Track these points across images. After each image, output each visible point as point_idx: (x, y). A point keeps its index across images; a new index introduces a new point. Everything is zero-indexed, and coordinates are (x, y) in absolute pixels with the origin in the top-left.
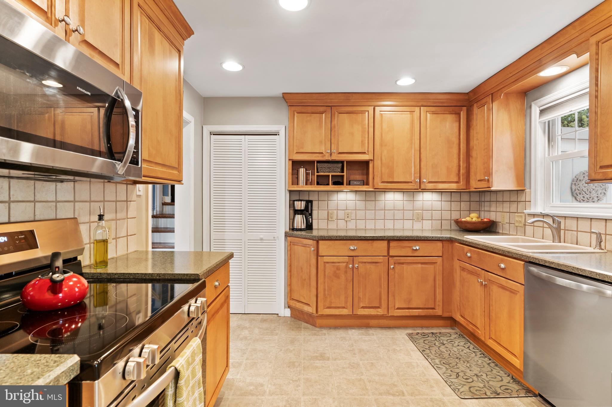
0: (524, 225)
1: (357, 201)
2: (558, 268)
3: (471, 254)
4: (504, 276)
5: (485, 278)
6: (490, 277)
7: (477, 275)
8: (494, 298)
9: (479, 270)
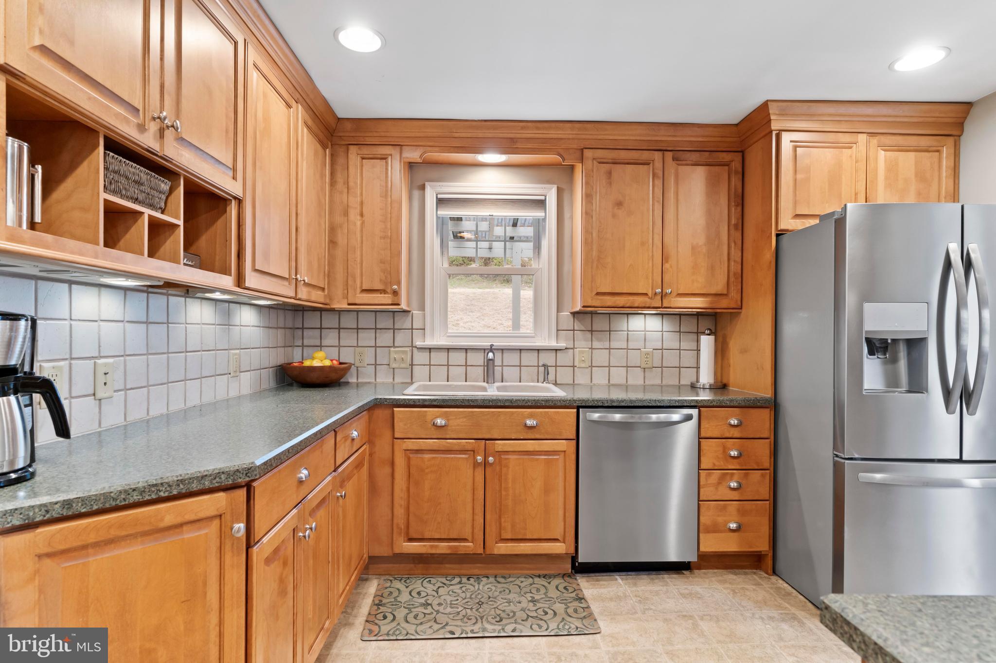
0: (410, 365)
1: (127, 324)
2: (630, 405)
3: (448, 420)
4: (533, 437)
5: (487, 452)
6: (500, 447)
7: (466, 452)
8: (510, 477)
9: (470, 443)
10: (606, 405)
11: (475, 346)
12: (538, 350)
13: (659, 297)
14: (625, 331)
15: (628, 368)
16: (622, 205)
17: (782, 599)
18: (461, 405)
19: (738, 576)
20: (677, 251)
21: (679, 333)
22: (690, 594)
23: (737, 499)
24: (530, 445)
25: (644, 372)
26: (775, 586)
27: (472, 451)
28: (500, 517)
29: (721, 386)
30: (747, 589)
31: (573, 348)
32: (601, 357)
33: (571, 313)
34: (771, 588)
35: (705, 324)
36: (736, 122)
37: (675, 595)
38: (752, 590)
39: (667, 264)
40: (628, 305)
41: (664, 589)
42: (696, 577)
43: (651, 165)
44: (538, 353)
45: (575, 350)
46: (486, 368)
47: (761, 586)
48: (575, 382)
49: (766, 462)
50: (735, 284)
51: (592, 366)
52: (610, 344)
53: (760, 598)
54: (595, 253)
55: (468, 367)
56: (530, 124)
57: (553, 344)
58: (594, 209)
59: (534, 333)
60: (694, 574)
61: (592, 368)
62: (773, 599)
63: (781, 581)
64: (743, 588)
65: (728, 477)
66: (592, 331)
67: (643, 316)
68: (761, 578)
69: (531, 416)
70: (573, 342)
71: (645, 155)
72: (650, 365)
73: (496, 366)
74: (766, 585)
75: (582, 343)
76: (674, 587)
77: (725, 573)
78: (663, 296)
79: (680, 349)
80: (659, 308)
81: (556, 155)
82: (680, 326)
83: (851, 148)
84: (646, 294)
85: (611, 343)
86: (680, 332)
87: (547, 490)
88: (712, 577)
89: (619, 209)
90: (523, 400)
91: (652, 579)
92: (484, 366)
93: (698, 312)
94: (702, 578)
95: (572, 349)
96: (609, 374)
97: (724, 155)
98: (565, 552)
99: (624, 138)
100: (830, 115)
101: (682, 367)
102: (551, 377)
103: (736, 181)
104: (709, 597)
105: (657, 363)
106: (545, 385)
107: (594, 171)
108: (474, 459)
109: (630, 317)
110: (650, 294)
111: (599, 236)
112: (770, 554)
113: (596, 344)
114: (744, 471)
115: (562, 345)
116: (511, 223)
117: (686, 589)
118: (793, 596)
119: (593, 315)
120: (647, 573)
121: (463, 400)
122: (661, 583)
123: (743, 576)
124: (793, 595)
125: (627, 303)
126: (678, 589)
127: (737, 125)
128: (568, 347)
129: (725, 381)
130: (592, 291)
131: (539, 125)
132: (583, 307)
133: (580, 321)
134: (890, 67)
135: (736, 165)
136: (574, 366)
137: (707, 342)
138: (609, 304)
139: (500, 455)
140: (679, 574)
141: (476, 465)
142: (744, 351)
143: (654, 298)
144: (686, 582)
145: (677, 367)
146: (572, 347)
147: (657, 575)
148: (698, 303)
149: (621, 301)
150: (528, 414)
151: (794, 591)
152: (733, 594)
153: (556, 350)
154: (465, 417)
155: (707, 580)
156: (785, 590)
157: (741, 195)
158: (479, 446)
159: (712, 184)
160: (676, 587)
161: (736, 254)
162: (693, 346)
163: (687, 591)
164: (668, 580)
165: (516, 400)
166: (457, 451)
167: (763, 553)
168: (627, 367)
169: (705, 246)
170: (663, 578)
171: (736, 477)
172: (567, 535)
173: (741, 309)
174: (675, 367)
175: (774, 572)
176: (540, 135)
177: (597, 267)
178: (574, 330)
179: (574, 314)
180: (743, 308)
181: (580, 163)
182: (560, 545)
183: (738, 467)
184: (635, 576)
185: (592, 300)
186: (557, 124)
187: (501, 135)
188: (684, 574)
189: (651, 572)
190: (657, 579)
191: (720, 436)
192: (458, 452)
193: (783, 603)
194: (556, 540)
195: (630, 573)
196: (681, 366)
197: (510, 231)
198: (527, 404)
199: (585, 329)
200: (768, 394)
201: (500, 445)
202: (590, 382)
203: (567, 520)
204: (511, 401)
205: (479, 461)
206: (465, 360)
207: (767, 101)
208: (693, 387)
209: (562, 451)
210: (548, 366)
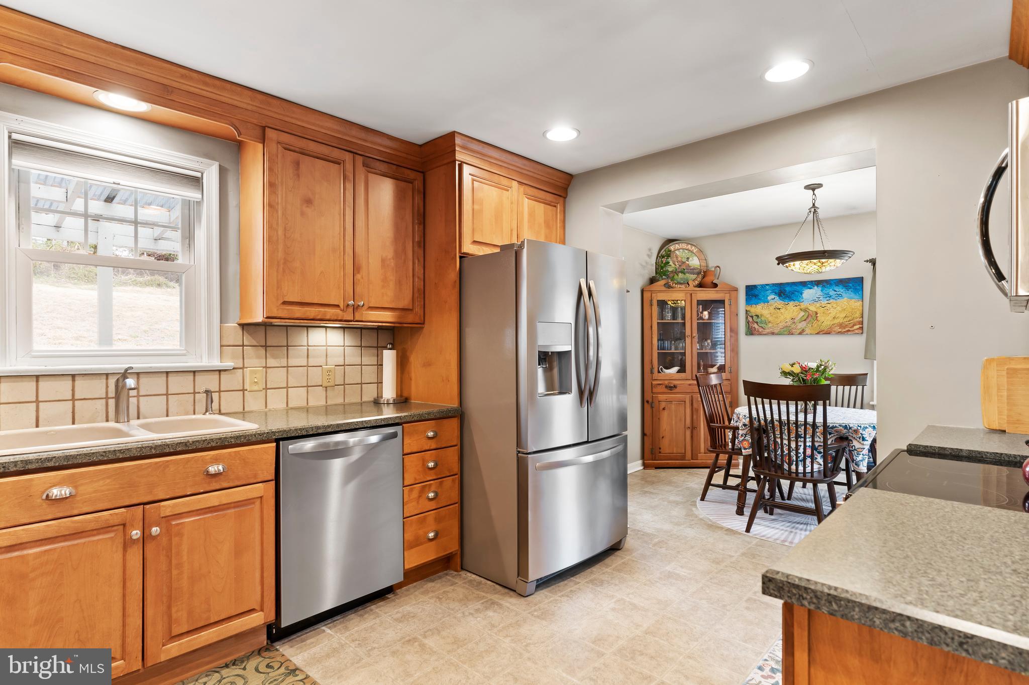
3: (76, 487)
4: (218, 488)
5: (146, 522)
6: (169, 510)
7: (110, 529)
8: (185, 548)
9: (116, 514)
10: (311, 433)
11: (91, 369)
12: (194, 372)
13: (351, 310)
14: (305, 346)
15: (309, 388)
16: (312, 203)
17: (477, 589)
18: (100, 461)
19: (436, 582)
20: (368, 263)
21: (360, 348)
22: (404, 616)
23: (434, 508)
24: (214, 499)
25: (326, 391)
26: (467, 580)
27: (121, 525)
28: (169, 607)
29: (402, 401)
30: (448, 592)
31: (243, 368)
32: (277, 377)
33: (239, 325)
34: (465, 583)
35: (384, 338)
36: (420, 142)
37: (390, 623)
38: (452, 590)
39: (358, 275)
40: (319, 317)
41: (378, 621)
42: (401, 597)
43: (342, 165)
44: (194, 376)
45: (245, 369)
46: (112, 402)
47: (457, 585)
48: (245, 410)
49: (456, 469)
50: (419, 299)
51: (266, 389)
52: (287, 362)
53: (461, 596)
54: (280, 255)
55: (76, 402)
56: (195, 75)
57: (216, 363)
58: (280, 202)
59: (186, 350)
60: (398, 595)
61: (266, 391)
62: (470, 593)
63: (469, 574)
64: (444, 591)
65: (427, 489)
66: (266, 347)
67: (324, 329)
68: (453, 577)
69: (216, 461)
70: (242, 360)
71: (336, 154)
72: (332, 384)
73: (131, 397)
74: (459, 581)
75: (254, 361)
76: (385, 615)
77: (423, 583)
78: (356, 308)
79: (361, 365)
80: (351, 321)
81: (229, 125)
82: (361, 340)
83: (508, 190)
84: (338, 306)
85: (289, 360)
86: (361, 346)
87: (238, 551)
88: (415, 591)
89: (307, 206)
90: (204, 441)
91: (362, 616)
92: (107, 398)
93: (379, 326)
94: (407, 596)
95: (240, 368)
96: (287, 396)
97: (409, 172)
98: (263, 622)
99: (313, 128)
100: (496, 159)
101: (364, 384)
102: (215, 405)
103: (418, 199)
104: (421, 612)
105: (339, 380)
106: (208, 416)
107: (279, 156)
108: (125, 535)
109: (310, 330)
110: (342, 306)
111: (285, 235)
112: (459, 553)
113: (271, 362)
114: (439, 480)
115: (229, 364)
116: (104, 197)
117: (397, 612)
118: (483, 584)
119: (267, 327)
120: (353, 611)
121: (105, 452)
122: (372, 617)
123: (439, 581)
124: (483, 582)
125: (318, 315)
126: (390, 616)
127: (421, 146)
128: (236, 367)
129: (405, 394)
130: (278, 300)
131: (207, 79)
132: (266, 318)
133: (250, 334)
134: (544, 134)
135: (418, 184)
136: (243, 390)
137: (389, 357)
138: (297, 315)
139: (168, 521)
140: (384, 600)
141: (128, 543)
142: (428, 364)
143: (346, 310)
144: (395, 606)
145: (359, 384)
146: (241, 366)
147: (364, 609)
148: (386, 317)
149: (312, 312)
150: (211, 458)
151: (482, 579)
152: (439, 601)
153: (220, 371)
154: (108, 478)
155: (412, 596)
156: (475, 581)
157: (423, 214)
158: (133, 515)
159: (400, 198)
160: (387, 614)
161: (419, 270)
162: (374, 360)
163: (399, 615)
164: (376, 610)
165: (193, 442)
166: (93, 530)
167: (454, 553)
168: (308, 386)
169: (393, 259)
170: (371, 610)
171: (433, 488)
172: (266, 599)
173: (424, 324)
174: (357, 384)
175: (462, 569)
176: (208, 93)
177: (284, 271)
178: (243, 346)
179: (244, 326)
180: (426, 323)
181: (261, 143)
182: (257, 616)
183: (435, 477)
184: (342, 620)
185: (278, 310)
186: (234, 87)
187: (148, 76)
188: (389, 598)
189: (357, 608)
190: (365, 613)
191: (419, 450)
192: (95, 532)
193: (479, 592)
194: (252, 611)
195: (335, 618)
196: (363, 382)
197: (97, 207)
198: (210, 445)
199: (257, 345)
200: (455, 405)
201: (168, 507)
202: (264, 408)
203: (266, 581)
204: (186, 444)
205: (135, 537)
206: (71, 392)
207: (455, 131)
208: (377, 403)
209: (257, 498)
210: (212, 392)
